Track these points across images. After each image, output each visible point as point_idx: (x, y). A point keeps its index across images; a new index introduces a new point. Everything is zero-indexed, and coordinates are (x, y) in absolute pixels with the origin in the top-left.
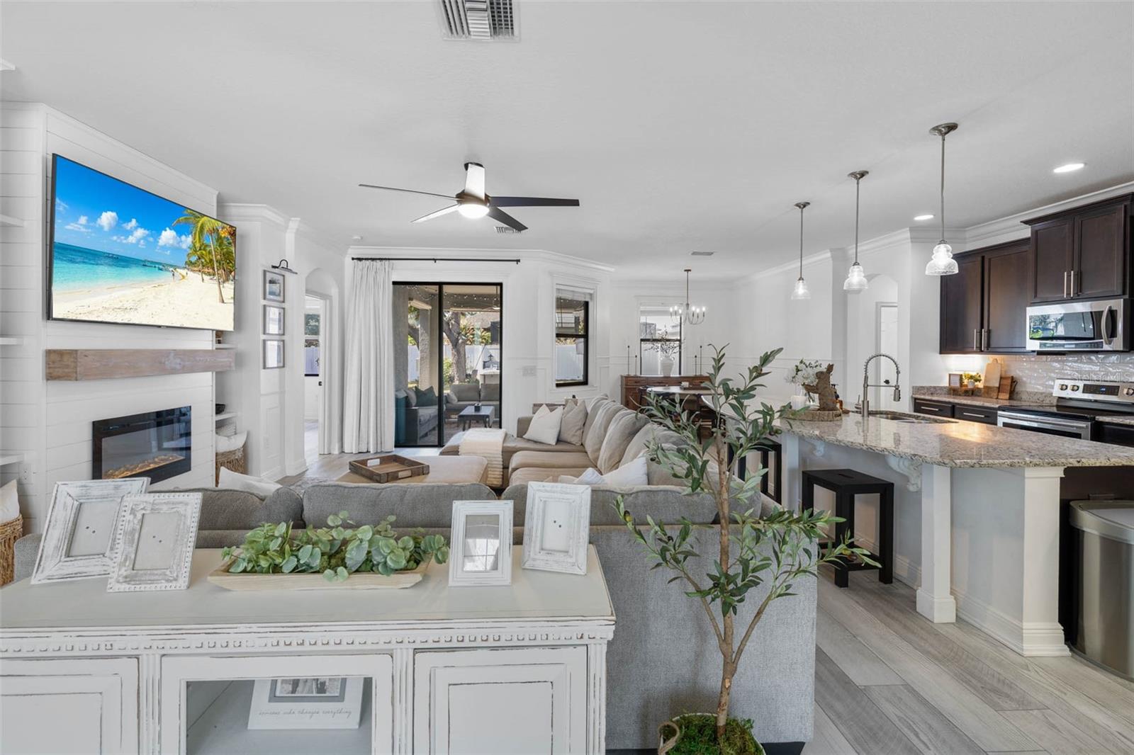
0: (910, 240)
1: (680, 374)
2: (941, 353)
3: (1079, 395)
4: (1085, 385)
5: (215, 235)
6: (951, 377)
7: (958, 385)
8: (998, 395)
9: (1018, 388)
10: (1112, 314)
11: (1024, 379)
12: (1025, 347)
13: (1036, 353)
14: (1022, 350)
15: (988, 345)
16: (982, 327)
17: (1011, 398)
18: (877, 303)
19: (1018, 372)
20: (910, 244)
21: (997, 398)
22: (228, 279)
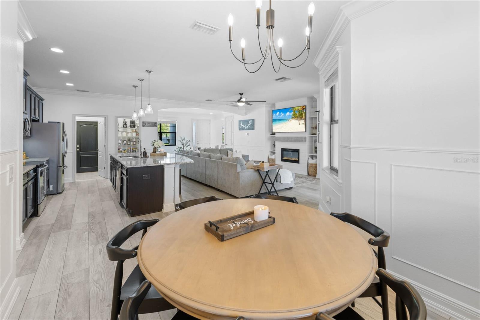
5: (298, 111)
22: (301, 120)
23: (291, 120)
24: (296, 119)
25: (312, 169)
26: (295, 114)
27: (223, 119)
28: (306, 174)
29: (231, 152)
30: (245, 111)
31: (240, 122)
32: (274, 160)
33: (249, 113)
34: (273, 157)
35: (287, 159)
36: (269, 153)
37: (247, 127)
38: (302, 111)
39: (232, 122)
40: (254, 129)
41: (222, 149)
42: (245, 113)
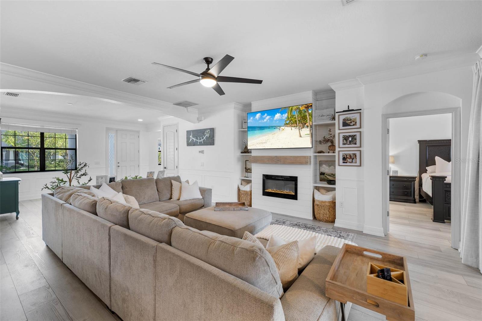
5: (298, 110)
22: (303, 127)
23: (283, 128)
24: (294, 126)
25: (324, 210)
26: (292, 116)
27: (160, 130)
28: (311, 218)
29: (178, 183)
30: (197, 116)
31: (188, 133)
32: (249, 193)
33: (204, 119)
34: (247, 188)
35: (273, 192)
36: (239, 182)
37: (202, 140)
38: (305, 112)
39: (174, 133)
40: (213, 144)
41: (160, 178)
42: (198, 118)
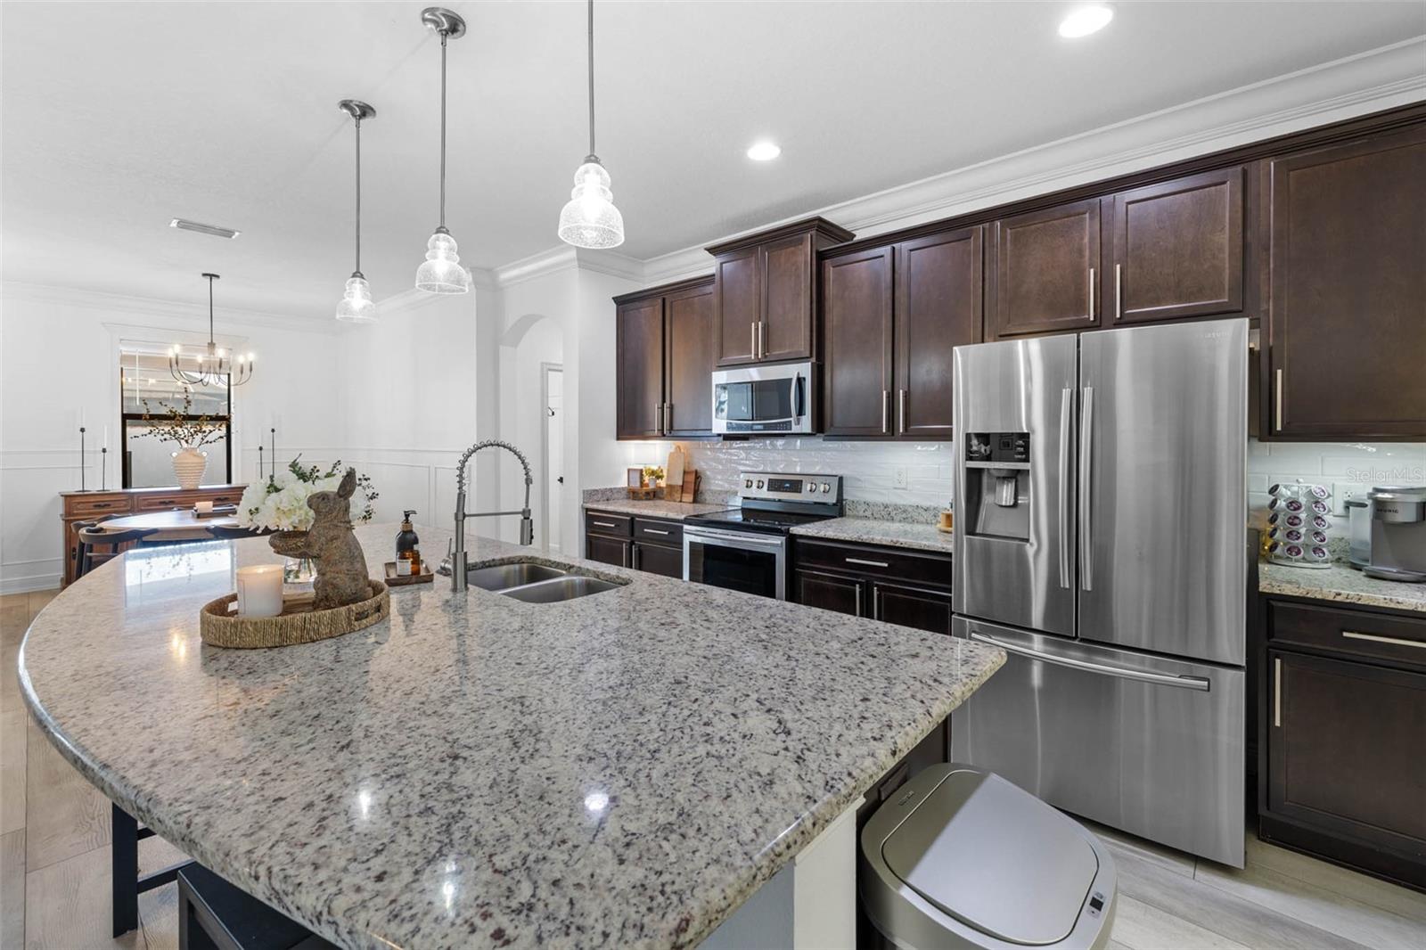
0: (576, 263)
1: (229, 481)
2: (618, 439)
3: (764, 493)
4: (770, 480)
6: (631, 472)
7: (638, 484)
8: (681, 497)
9: (703, 487)
10: (800, 381)
11: (708, 473)
12: (711, 430)
13: (721, 438)
14: (708, 433)
15: (671, 428)
16: (664, 401)
17: (695, 501)
18: (542, 364)
19: (702, 464)
20: (577, 269)
21: (681, 501)
